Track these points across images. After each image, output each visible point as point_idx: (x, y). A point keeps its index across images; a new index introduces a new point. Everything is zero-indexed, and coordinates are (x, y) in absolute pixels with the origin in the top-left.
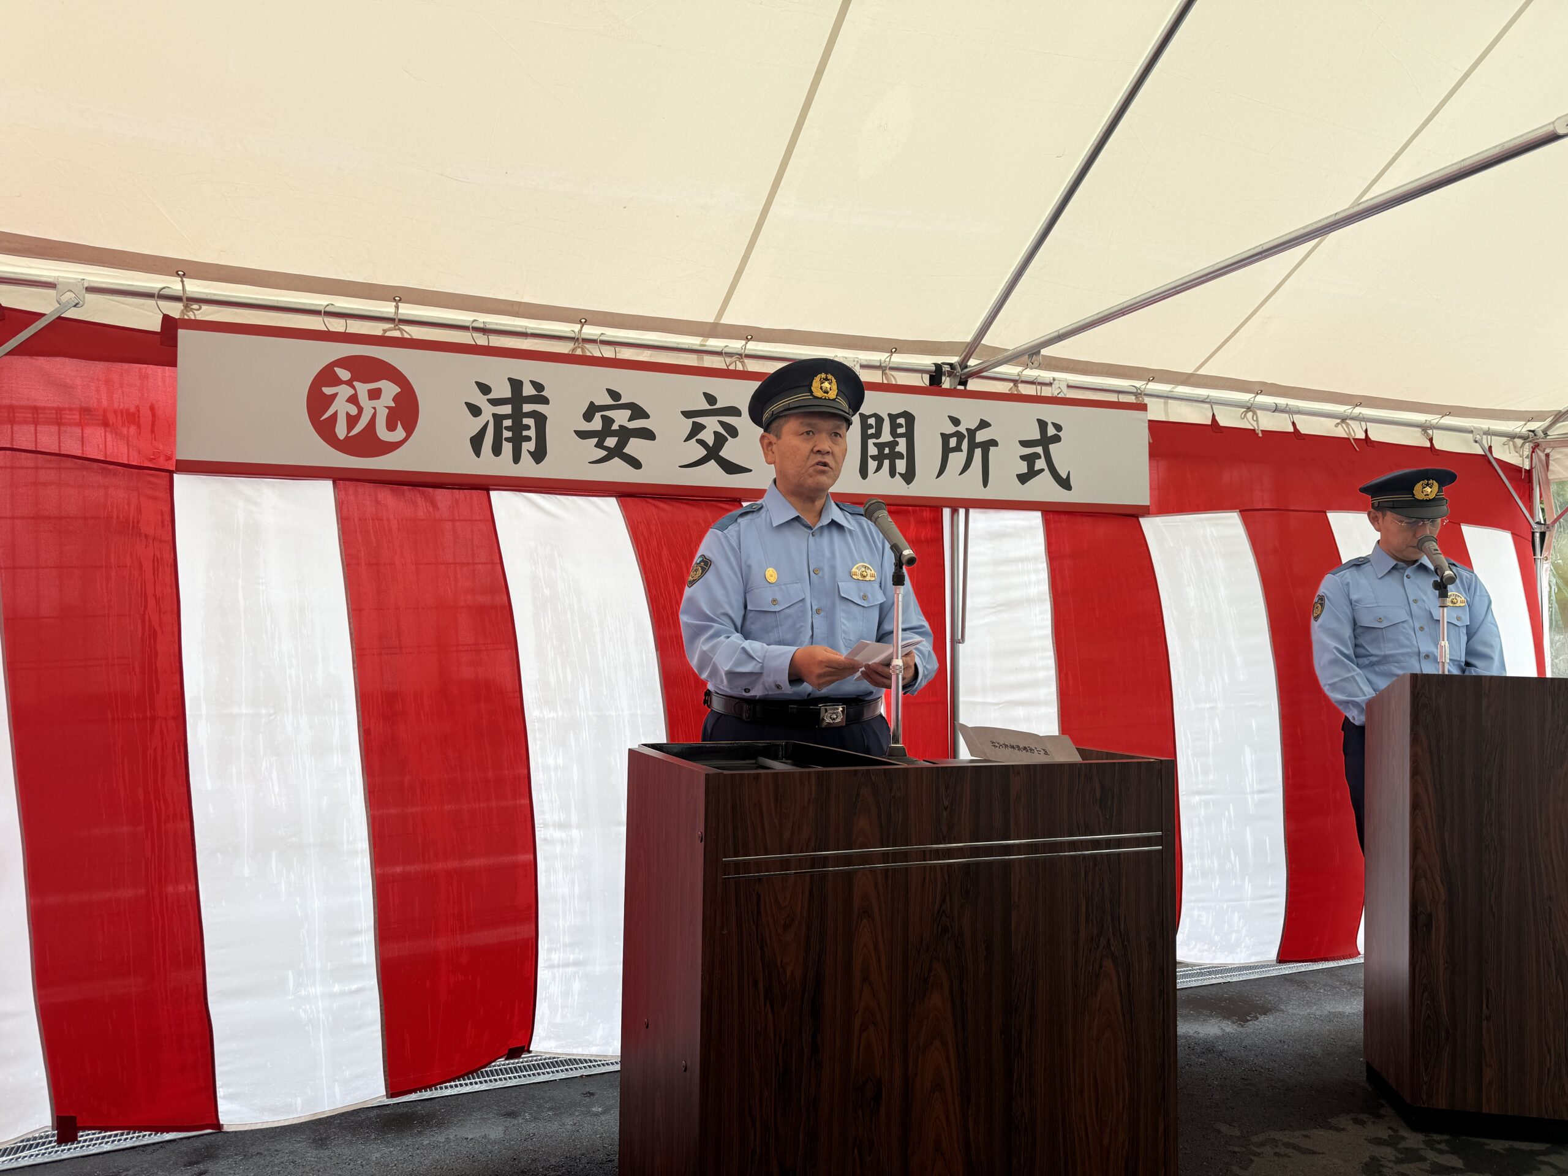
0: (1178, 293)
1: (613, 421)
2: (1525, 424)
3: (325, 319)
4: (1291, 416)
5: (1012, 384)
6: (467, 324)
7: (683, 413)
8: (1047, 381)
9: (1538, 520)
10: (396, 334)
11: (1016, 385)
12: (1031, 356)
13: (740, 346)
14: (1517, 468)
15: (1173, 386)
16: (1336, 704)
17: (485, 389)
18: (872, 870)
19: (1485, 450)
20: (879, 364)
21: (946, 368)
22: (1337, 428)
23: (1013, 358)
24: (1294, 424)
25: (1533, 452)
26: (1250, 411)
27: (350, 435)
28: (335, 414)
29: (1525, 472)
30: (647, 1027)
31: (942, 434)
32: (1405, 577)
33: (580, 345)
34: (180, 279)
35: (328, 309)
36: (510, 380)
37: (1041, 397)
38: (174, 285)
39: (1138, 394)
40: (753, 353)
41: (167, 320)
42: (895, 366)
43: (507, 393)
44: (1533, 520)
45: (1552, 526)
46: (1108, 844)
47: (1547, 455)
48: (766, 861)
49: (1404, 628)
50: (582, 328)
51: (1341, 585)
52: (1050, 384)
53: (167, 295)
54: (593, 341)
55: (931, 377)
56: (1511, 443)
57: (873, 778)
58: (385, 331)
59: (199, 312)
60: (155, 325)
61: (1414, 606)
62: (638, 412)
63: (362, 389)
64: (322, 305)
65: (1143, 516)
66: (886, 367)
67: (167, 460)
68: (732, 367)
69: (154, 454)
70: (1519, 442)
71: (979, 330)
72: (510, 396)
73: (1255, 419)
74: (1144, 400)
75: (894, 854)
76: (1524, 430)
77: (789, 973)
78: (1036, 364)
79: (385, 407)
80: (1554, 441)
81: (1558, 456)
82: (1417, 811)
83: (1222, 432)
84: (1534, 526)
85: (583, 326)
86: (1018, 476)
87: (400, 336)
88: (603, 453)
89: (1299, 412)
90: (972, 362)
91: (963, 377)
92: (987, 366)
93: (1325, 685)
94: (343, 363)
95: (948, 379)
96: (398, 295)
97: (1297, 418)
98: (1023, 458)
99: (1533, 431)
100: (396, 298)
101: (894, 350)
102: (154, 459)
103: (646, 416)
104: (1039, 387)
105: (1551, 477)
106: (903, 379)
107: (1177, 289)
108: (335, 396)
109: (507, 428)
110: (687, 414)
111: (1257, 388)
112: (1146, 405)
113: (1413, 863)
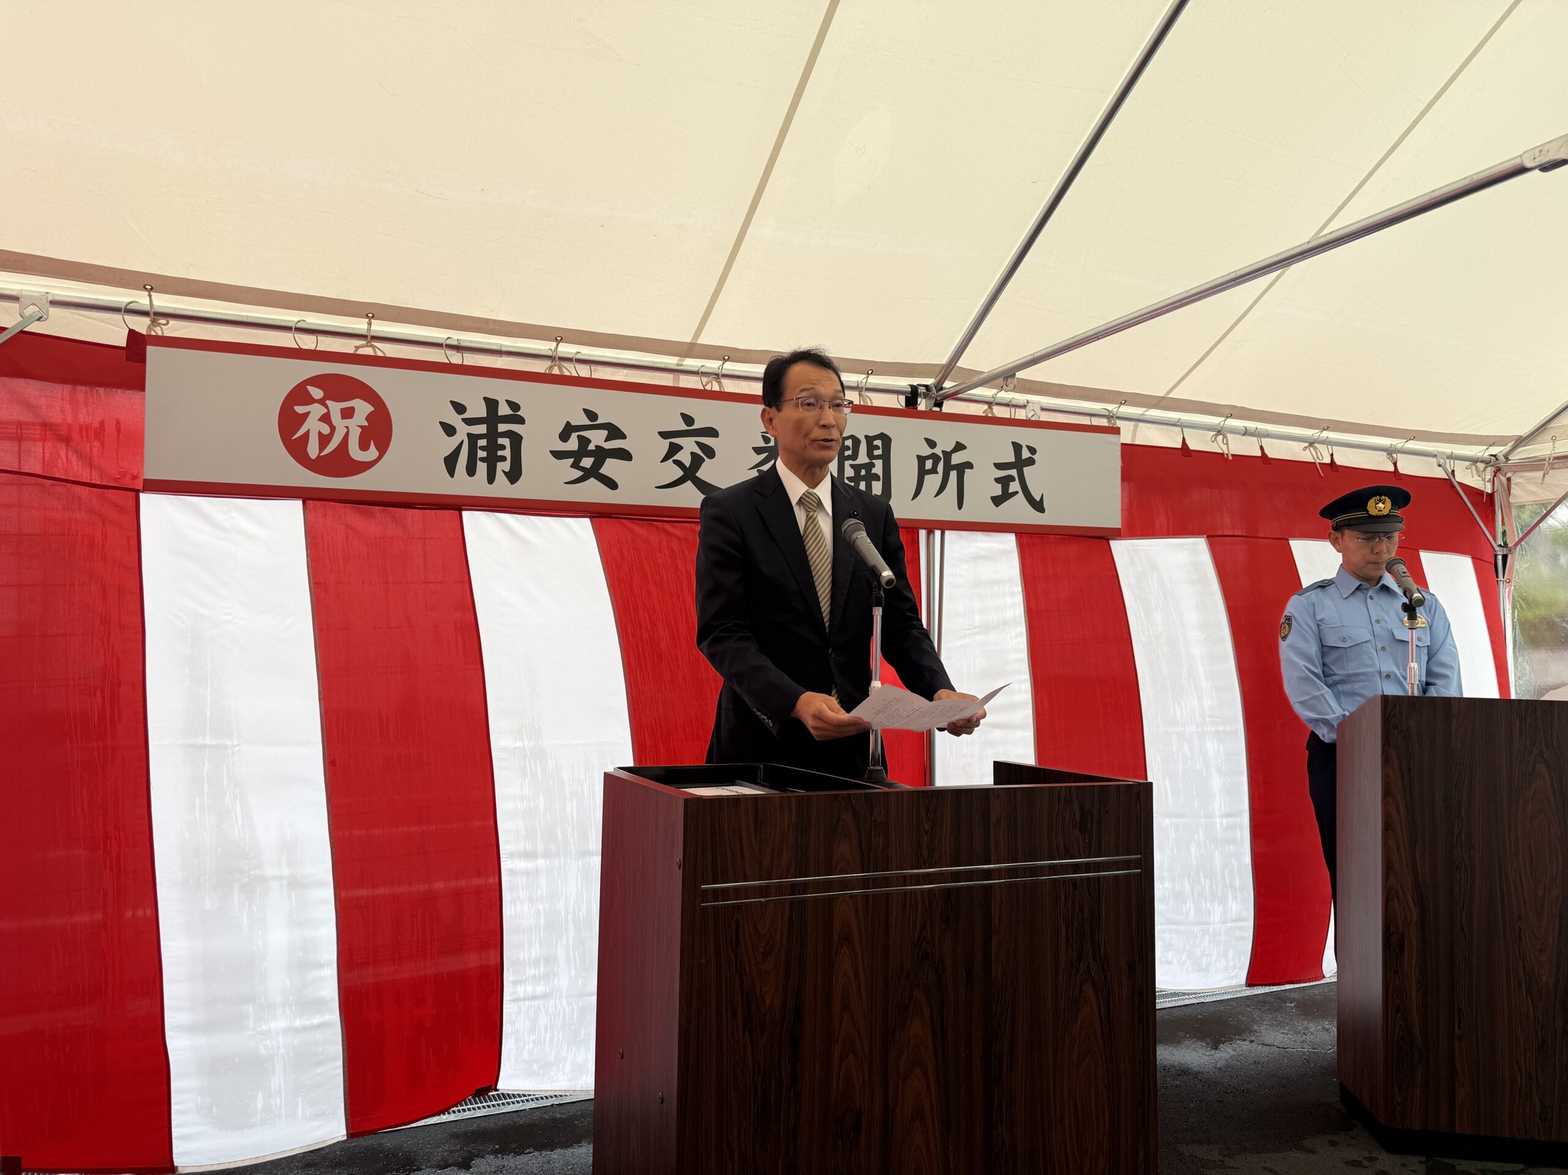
0: (1153, 318)
1: (589, 441)
2: (1487, 449)
3: (295, 335)
4: (1259, 439)
5: (986, 407)
6: (440, 342)
7: (660, 433)
8: (1021, 403)
9: (1499, 543)
10: (368, 351)
11: (990, 408)
12: (1006, 378)
13: (717, 366)
14: (1479, 492)
15: (1145, 409)
16: (1305, 722)
17: (459, 408)
18: (852, 896)
19: (1448, 473)
20: (856, 385)
21: (922, 390)
22: (1306, 451)
23: (988, 381)
24: (1262, 448)
25: (1495, 476)
26: (1221, 434)
27: (321, 454)
28: (307, 434)
29: (1486, 495)
30: (622, 1058)
31: (918, 456)
32: (1368, 598)
33: (557, 363)
34: (147, 293)
35: (299, 325)
36: (485, 399)
37: (1015, 420)
38: (142, 300)
39: (1110, 416)
40: (730, 373)
41: (132, 334)
42: (872, 387)
43: (482, 412)
44: (1496, 543)
45: (1514, 549)
46: (1088, 867)
47: (1509, 480)
48: (746, 888)
49: (1367, 647)
50: (557, 346)
51: (1307, 605)
52: (1024, 407)
53: (135, 310)
54: (568, 360)
55: (907, 399)
56: (1474, 467)
57: (854, 802)
58: (357, 348)
59: (167, 326)
60: (121, 341)
61: (1376, 626)
62: (615, 433)
63: (335, 407)
64: (293, 321)
65: (1114, 539)
66: (862, 388)
67: (133, 479)
68: (708, 388)
69: (119, 474)
70: (1481, 466)
71: (954, 352)
72: (485, 415)
73: (1225, 442)
74: (1116, 423)
75: (875, 879)
76: (1486, 455)
77: (768, 1002)
78: (1011, 387)
79: (359, 426)
80: (1515, 465)
81: (1519, 480)
82: (1389, 831)
83: (1191, 456)
84: (1497, 549)
85: (559, 343)
86: (992, 498)
87: (373, 354)
88: (579, 474)
89: (1268, 435)
90: (947, 384)
91: (938, 399)
92: (963, 389)
93: (1295, 703)
94: (316, 381)
95: (924, 400)
96: (371, 312)
97: (1266, 442)
98: (997, 480)
99: (1495, 456)
100: (369, 315)
101: (870, 372)
102: (119, 478)
103: (623, 436)
104: (1013, 410)
105: (1512, 500)
106: (879, 400)
107: (1151, 314)
108: (307, 414)
109: (482, 448)
110: (664, 435)
111: (1227, 412)
112: (1119, 429)
113: (1386, 881)
